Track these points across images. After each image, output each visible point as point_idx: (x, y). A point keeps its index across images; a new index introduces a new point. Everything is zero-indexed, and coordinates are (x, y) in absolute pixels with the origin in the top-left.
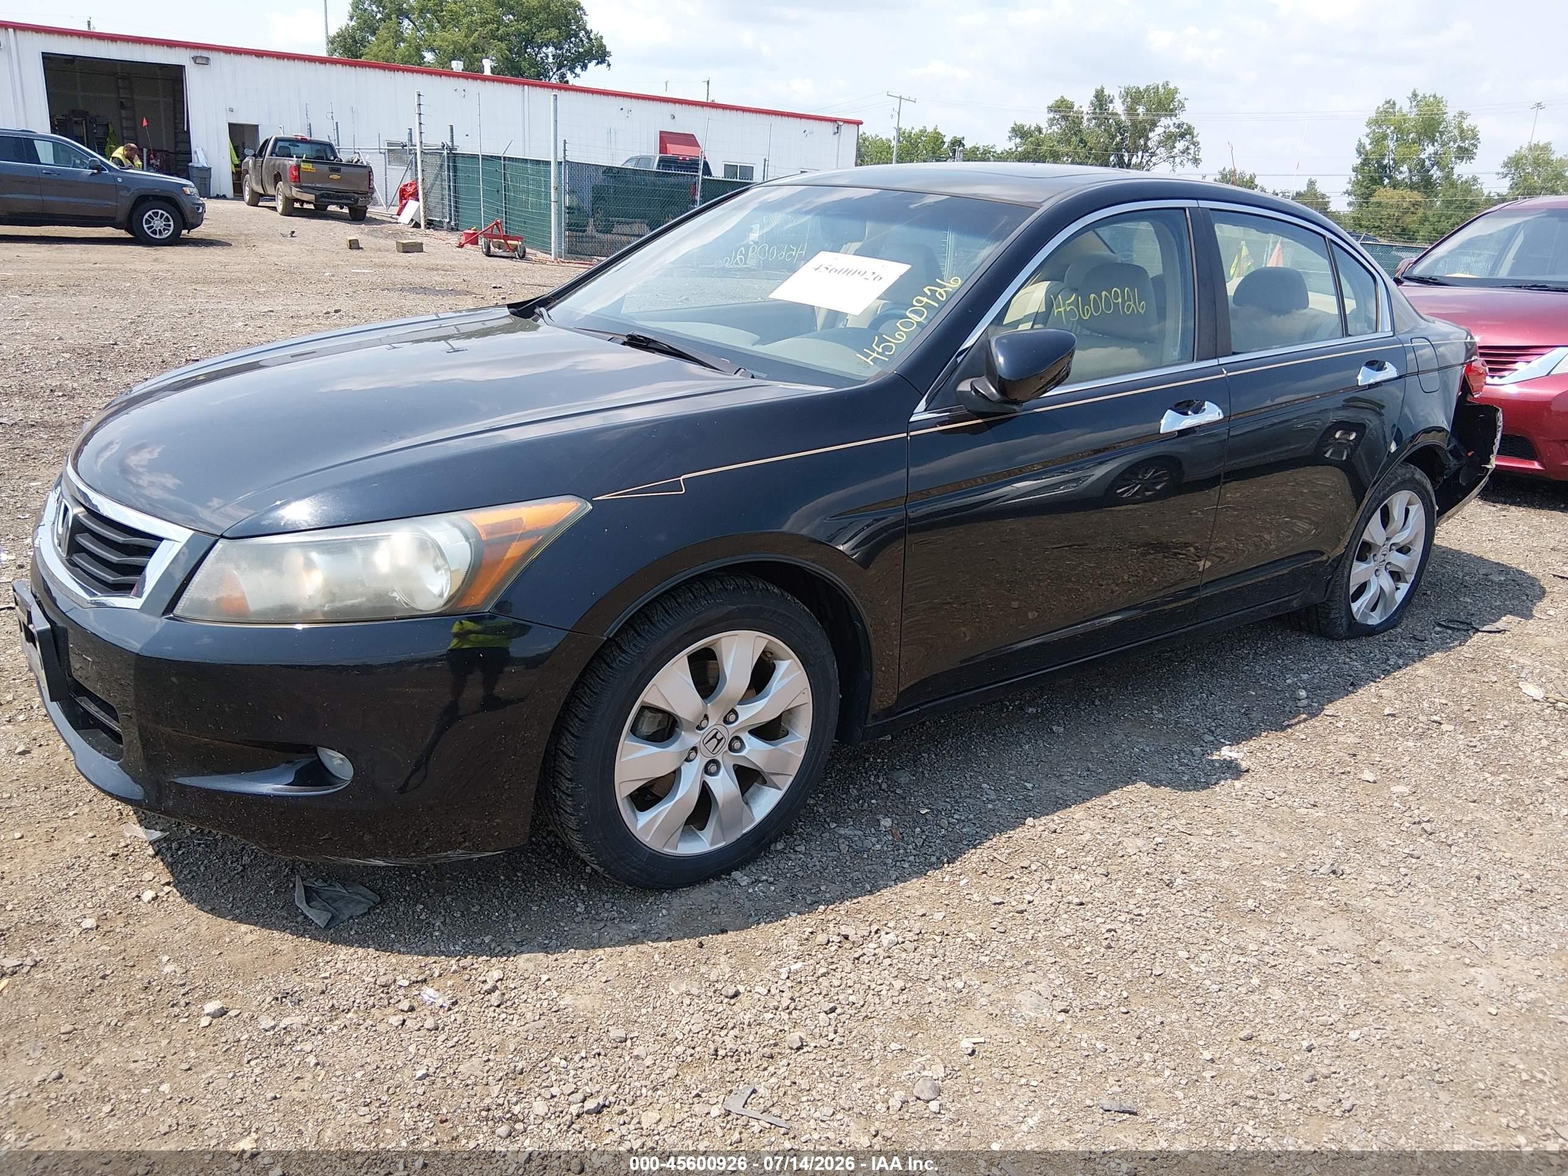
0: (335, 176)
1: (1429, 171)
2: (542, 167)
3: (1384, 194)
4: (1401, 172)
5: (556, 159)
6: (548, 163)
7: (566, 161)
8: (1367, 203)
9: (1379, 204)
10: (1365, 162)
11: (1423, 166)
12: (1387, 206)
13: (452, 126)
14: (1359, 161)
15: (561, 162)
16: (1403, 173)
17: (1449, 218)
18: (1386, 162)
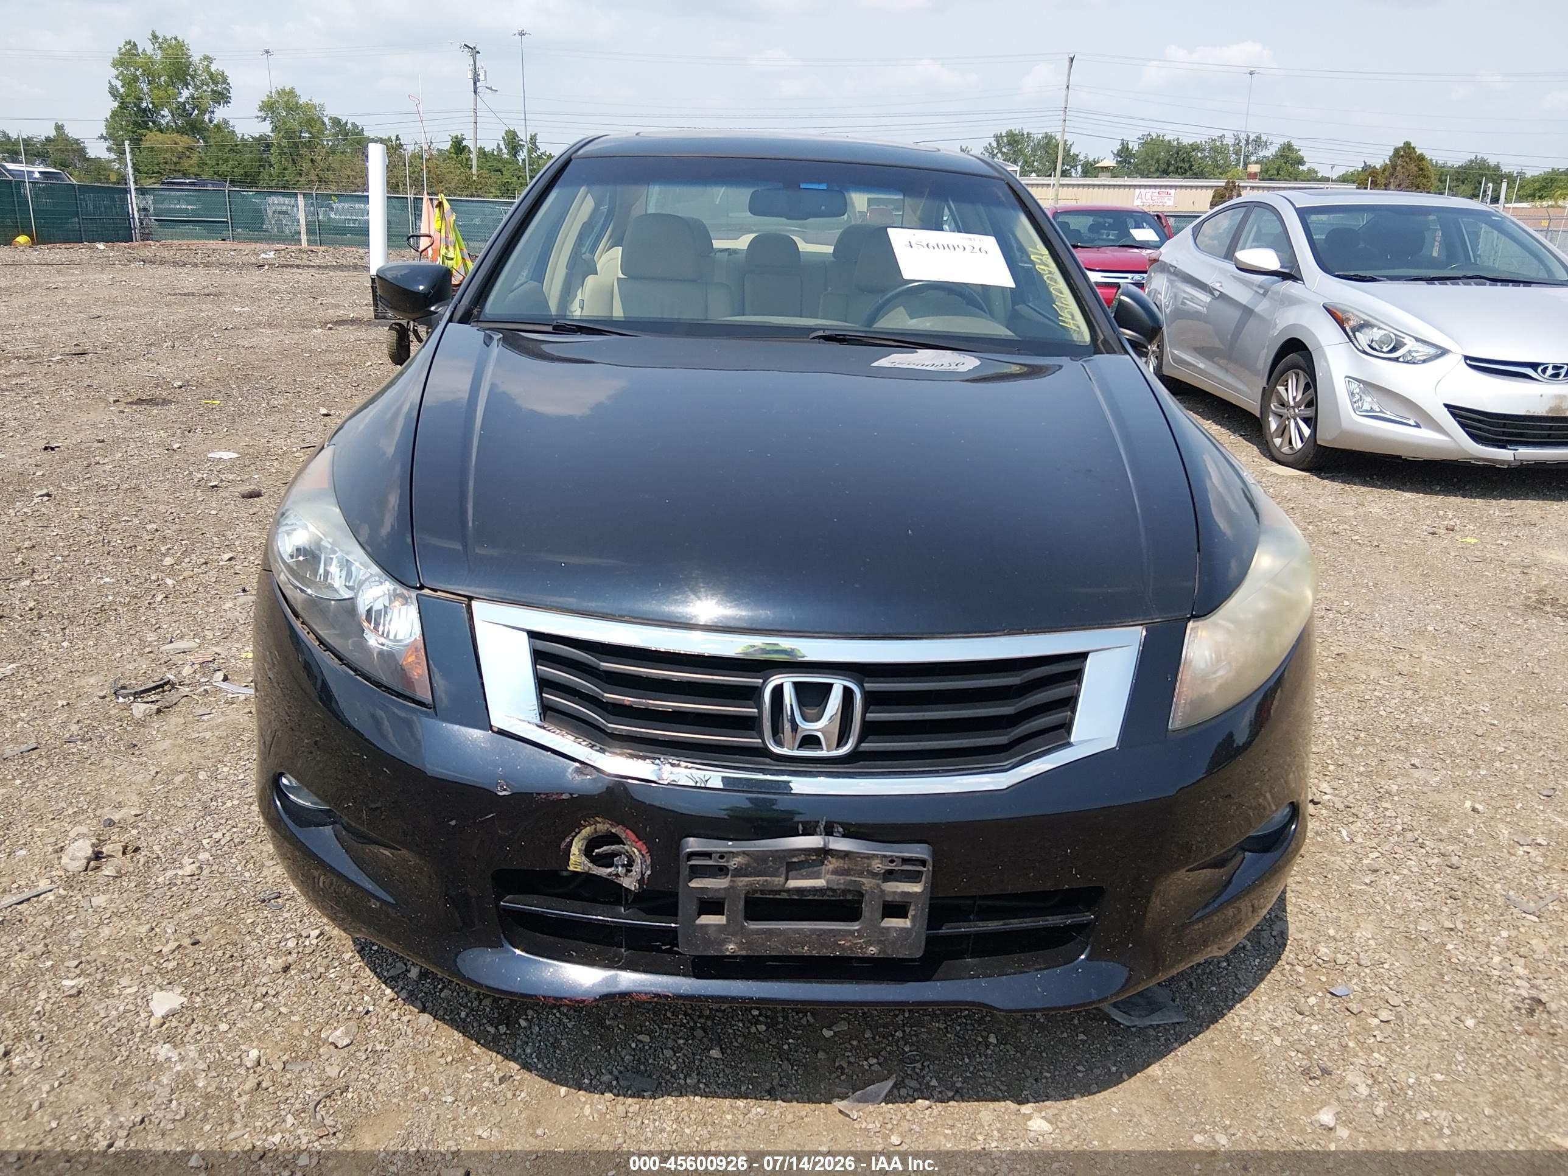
1: (191, 114)
3: (153, 138)
4: (163, 116)
8: (139, 148)
9: (152, 149)
10: (123, 106)
11: (184, 110)
12: (160, 150)
14: (116, 104)
16: (166, 116)
17: (227, 160)
18: (144, 105)
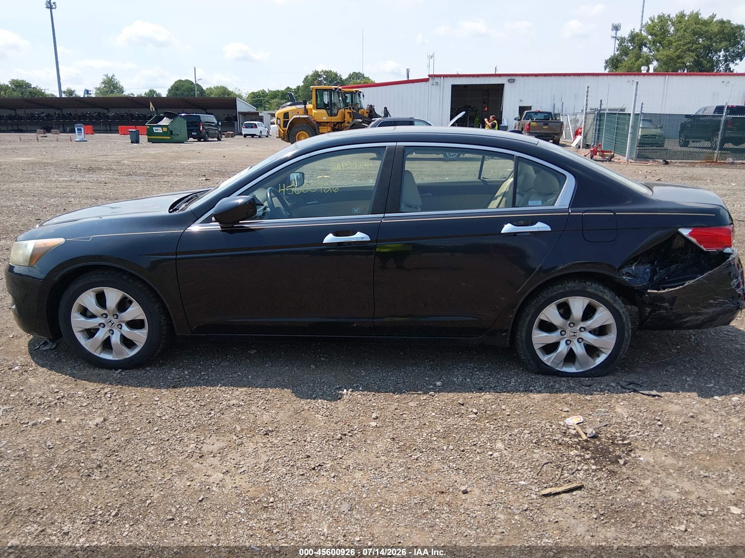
0: (545, 127)
2: (627, 117)
5: (634, 112)
6: (630, 114)
7: (642, 113)
13: (601, 101)
15: (638, 114)
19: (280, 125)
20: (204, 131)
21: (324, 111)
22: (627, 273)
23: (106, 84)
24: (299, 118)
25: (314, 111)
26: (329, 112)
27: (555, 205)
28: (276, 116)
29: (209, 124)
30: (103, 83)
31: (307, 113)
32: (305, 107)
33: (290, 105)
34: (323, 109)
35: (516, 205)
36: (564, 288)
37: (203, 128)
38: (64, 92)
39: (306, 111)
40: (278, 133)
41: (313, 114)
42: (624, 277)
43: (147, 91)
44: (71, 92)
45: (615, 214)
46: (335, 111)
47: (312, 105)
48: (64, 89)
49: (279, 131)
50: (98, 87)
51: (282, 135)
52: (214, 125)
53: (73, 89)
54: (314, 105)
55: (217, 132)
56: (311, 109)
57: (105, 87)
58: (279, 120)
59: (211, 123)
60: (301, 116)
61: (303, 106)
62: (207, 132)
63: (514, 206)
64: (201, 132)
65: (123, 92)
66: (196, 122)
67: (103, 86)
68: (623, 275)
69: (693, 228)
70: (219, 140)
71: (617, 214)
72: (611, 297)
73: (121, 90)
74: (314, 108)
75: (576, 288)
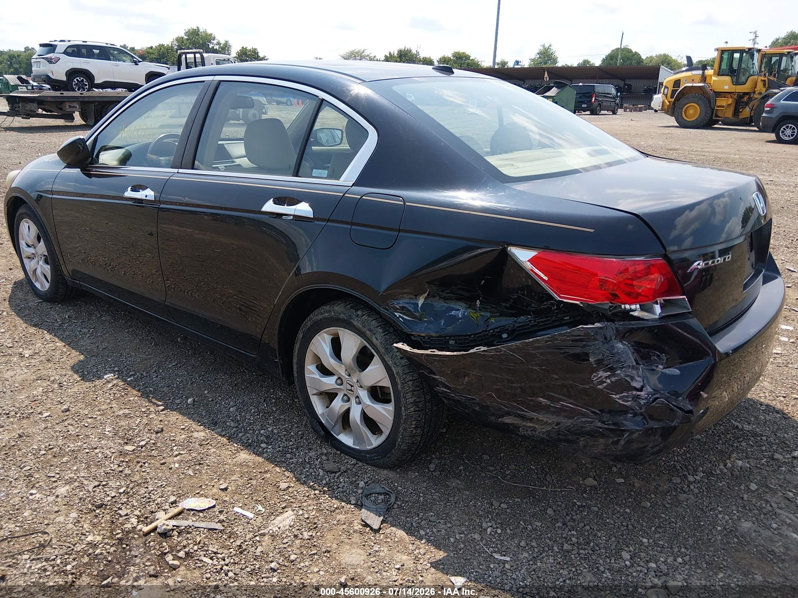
19: (666, 95)
20: (596, 103)
21: (727, 79)
22: (403, 308)
23: (541, 54)
24: (692, 86)
25: (714, 78)
26: (734, 80)
27: (342, 178)
28: (664, 84)
29: (606, 95)
30: (538, 54)
31: (705, 80)
32: (703, 73)
33: (686, 71)
34: (728, 75)
35: (299, 175)
36: (330, 311)
37: (595, 99)
38: (498, 64)
39: (704, 78)
40: (661, 105)
41: (712, 82)
42: (397, 315)
43: (581, 61)
44: (504, 63)
45: (405, 203)
46: (743, 79)
47: (713, 71)
48: (498, 60)
49: (663, 103)
50: (533, 58)
51: (666, 107)
52: (610, 96)
53: (506, 61)
54: (715, 70)
55: (613, 104)
56: (711, 76)
57: (540, 57)
58: (666, 90)
59: (607, 94)
60: (695, 85)
61: (700, 72)
62: (600, 104)
63: (297, 175)
64: (592, 104)
65: (557, 63)
66: (588, 93)
67: (538, 56)
68: (396, 310)
69: (540, 251)
70: (614, 113)
71: (407, 204)
72: (381, 343)
73: (555, 61)
74: (714, 74)
75: (342, 316)
